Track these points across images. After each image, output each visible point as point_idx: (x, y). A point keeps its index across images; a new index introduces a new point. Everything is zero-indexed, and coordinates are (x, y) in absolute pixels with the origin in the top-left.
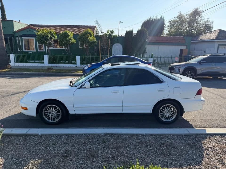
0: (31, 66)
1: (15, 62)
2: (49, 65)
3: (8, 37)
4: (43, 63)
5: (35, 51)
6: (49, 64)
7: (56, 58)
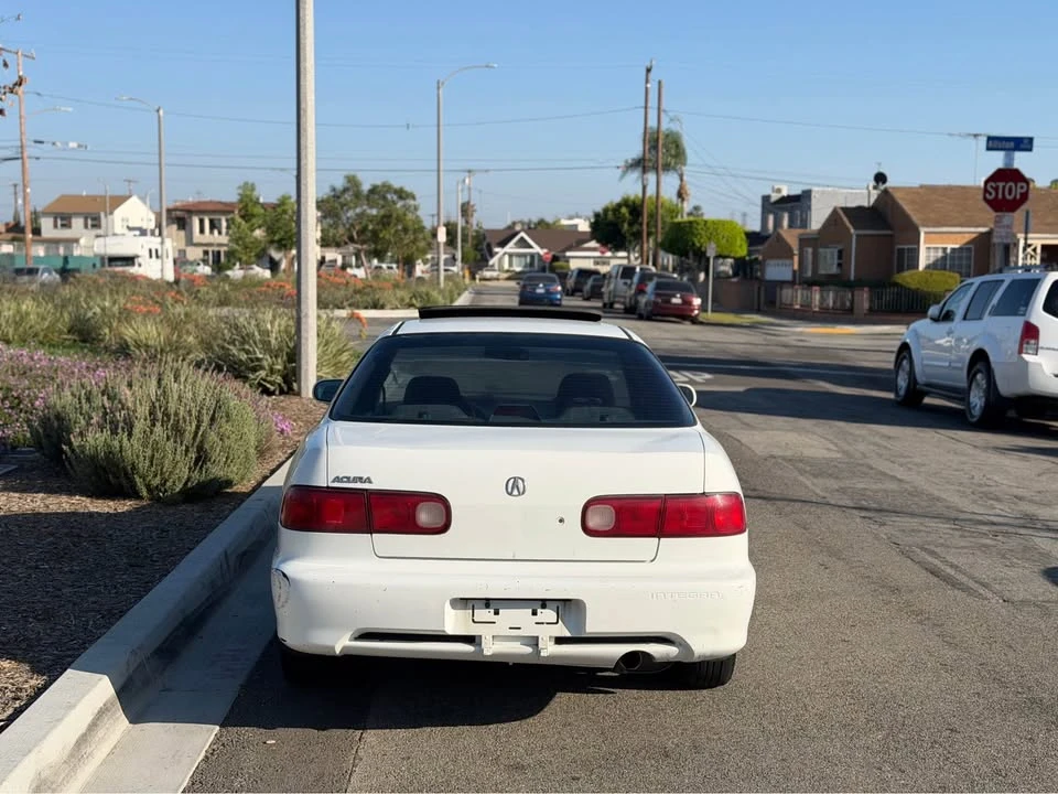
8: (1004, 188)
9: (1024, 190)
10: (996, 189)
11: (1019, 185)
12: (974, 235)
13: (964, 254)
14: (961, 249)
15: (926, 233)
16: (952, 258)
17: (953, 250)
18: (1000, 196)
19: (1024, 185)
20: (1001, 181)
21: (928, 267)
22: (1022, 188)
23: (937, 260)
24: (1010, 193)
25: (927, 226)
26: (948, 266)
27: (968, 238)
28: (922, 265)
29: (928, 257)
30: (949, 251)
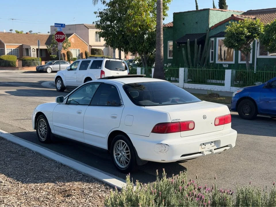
0: (205, 89)
1: (184, 80)
2: (231, 89)
3: (188, 40)
4: (223, 85)
5: (233, 62)
6: (232, 87)
7: (245, 77)
8: (59, 36)
9: (64, 37)
10: (58, 36)
11: (63, 35)
12: (19, 46)
13: (17, 51)
14: (15, 49)
15: (6, 45)
16: (14, 52)
17: (14, 50)
18: (59, 38)
19: (64, 35)
20: (59, 34)
21: (7, 54)
22: (63, 36)
23: (10, 52)
24: (61, 38)
25: (7, 43)
26: (13, 54)
27: (17, 46)
28: (6, 54)
29: (7, 52)
30: (12, 50)
